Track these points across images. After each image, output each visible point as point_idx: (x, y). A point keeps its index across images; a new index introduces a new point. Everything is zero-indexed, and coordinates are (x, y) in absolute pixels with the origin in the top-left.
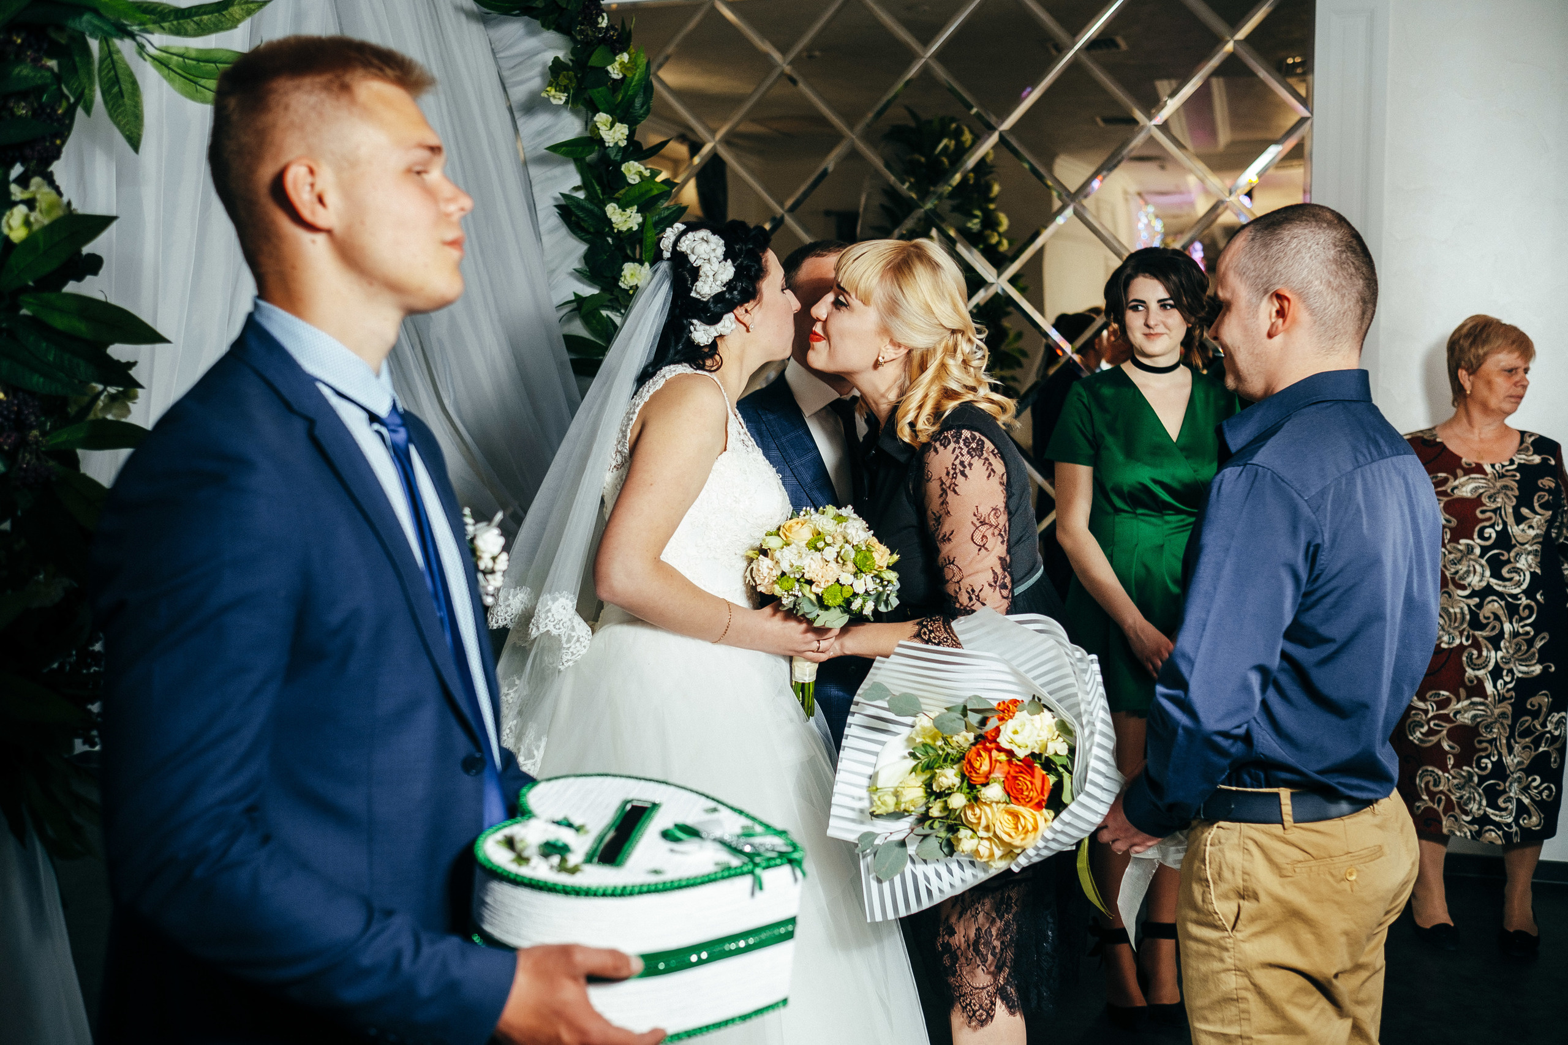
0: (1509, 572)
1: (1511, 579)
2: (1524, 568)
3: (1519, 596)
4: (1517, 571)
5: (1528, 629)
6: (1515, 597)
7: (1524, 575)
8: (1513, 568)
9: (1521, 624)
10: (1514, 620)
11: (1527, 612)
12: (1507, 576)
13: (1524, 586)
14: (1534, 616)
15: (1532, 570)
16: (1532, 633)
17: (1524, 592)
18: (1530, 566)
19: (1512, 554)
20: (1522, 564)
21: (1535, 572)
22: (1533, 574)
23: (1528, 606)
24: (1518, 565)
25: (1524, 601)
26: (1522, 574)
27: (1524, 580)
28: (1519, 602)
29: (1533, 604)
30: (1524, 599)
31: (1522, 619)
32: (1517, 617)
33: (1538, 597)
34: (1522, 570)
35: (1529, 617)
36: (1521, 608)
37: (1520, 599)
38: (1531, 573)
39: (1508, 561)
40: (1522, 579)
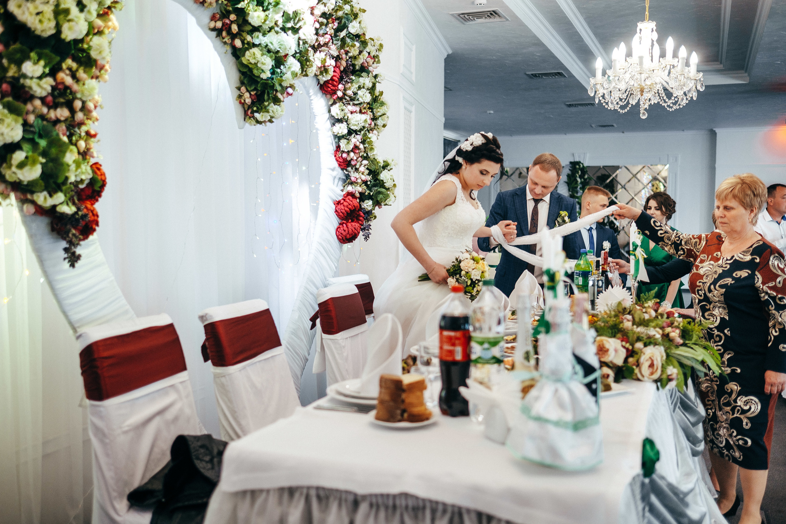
0: (708, 315)
1: (709, 319)
2: (716, 314)
3: (713, 329)
4: (712, 315)
5: (720, 347)
6: (711, 329)
7: (717, 318)
8: (711, 314)
9: (716, 344)
10: (711, 342)
11: (718, 339)
12: (707, 317)
13: (716, 324)
14: (722, 342)
15: (722, 316)
16: (722, 350)
17: (716, 327)
18: (721, 314)
19: (711, 306)
20: (716, 312)
21: (724, 318)
22: (722, 319)
23: (717, 336)
24: (714, 313)
25: (716, 332)
26: (715, 317)
27: (716, 321)
28: (714, 332)
29: (722, 335)
30: (716, 331)
31: (715, 342)
32: (712, 340)
33: (726, 331)
34: (715, 315)
35: (720, 341)
36: (715, 336)
37: (714, 331)
38: (721, 317)
39: (709, 310)
40: (715, 320)
